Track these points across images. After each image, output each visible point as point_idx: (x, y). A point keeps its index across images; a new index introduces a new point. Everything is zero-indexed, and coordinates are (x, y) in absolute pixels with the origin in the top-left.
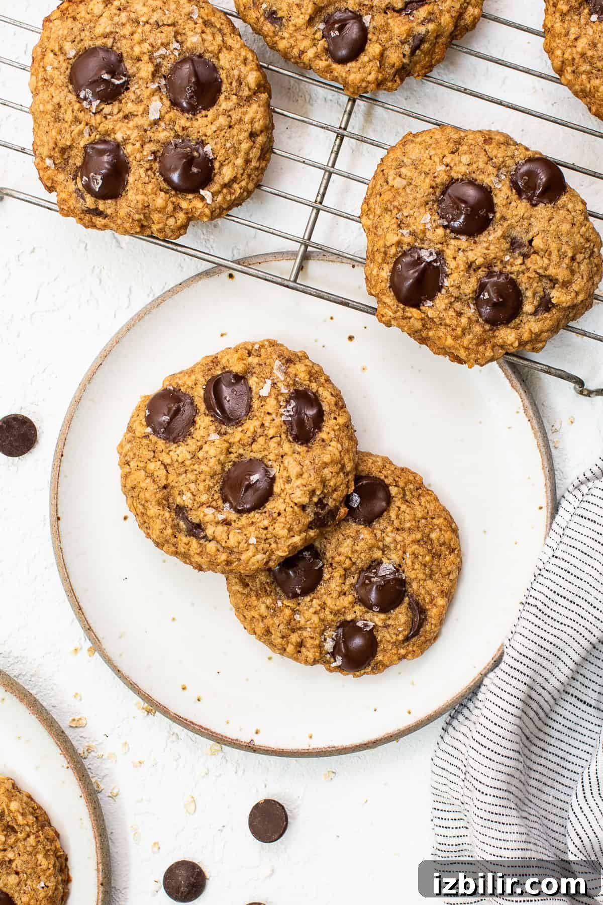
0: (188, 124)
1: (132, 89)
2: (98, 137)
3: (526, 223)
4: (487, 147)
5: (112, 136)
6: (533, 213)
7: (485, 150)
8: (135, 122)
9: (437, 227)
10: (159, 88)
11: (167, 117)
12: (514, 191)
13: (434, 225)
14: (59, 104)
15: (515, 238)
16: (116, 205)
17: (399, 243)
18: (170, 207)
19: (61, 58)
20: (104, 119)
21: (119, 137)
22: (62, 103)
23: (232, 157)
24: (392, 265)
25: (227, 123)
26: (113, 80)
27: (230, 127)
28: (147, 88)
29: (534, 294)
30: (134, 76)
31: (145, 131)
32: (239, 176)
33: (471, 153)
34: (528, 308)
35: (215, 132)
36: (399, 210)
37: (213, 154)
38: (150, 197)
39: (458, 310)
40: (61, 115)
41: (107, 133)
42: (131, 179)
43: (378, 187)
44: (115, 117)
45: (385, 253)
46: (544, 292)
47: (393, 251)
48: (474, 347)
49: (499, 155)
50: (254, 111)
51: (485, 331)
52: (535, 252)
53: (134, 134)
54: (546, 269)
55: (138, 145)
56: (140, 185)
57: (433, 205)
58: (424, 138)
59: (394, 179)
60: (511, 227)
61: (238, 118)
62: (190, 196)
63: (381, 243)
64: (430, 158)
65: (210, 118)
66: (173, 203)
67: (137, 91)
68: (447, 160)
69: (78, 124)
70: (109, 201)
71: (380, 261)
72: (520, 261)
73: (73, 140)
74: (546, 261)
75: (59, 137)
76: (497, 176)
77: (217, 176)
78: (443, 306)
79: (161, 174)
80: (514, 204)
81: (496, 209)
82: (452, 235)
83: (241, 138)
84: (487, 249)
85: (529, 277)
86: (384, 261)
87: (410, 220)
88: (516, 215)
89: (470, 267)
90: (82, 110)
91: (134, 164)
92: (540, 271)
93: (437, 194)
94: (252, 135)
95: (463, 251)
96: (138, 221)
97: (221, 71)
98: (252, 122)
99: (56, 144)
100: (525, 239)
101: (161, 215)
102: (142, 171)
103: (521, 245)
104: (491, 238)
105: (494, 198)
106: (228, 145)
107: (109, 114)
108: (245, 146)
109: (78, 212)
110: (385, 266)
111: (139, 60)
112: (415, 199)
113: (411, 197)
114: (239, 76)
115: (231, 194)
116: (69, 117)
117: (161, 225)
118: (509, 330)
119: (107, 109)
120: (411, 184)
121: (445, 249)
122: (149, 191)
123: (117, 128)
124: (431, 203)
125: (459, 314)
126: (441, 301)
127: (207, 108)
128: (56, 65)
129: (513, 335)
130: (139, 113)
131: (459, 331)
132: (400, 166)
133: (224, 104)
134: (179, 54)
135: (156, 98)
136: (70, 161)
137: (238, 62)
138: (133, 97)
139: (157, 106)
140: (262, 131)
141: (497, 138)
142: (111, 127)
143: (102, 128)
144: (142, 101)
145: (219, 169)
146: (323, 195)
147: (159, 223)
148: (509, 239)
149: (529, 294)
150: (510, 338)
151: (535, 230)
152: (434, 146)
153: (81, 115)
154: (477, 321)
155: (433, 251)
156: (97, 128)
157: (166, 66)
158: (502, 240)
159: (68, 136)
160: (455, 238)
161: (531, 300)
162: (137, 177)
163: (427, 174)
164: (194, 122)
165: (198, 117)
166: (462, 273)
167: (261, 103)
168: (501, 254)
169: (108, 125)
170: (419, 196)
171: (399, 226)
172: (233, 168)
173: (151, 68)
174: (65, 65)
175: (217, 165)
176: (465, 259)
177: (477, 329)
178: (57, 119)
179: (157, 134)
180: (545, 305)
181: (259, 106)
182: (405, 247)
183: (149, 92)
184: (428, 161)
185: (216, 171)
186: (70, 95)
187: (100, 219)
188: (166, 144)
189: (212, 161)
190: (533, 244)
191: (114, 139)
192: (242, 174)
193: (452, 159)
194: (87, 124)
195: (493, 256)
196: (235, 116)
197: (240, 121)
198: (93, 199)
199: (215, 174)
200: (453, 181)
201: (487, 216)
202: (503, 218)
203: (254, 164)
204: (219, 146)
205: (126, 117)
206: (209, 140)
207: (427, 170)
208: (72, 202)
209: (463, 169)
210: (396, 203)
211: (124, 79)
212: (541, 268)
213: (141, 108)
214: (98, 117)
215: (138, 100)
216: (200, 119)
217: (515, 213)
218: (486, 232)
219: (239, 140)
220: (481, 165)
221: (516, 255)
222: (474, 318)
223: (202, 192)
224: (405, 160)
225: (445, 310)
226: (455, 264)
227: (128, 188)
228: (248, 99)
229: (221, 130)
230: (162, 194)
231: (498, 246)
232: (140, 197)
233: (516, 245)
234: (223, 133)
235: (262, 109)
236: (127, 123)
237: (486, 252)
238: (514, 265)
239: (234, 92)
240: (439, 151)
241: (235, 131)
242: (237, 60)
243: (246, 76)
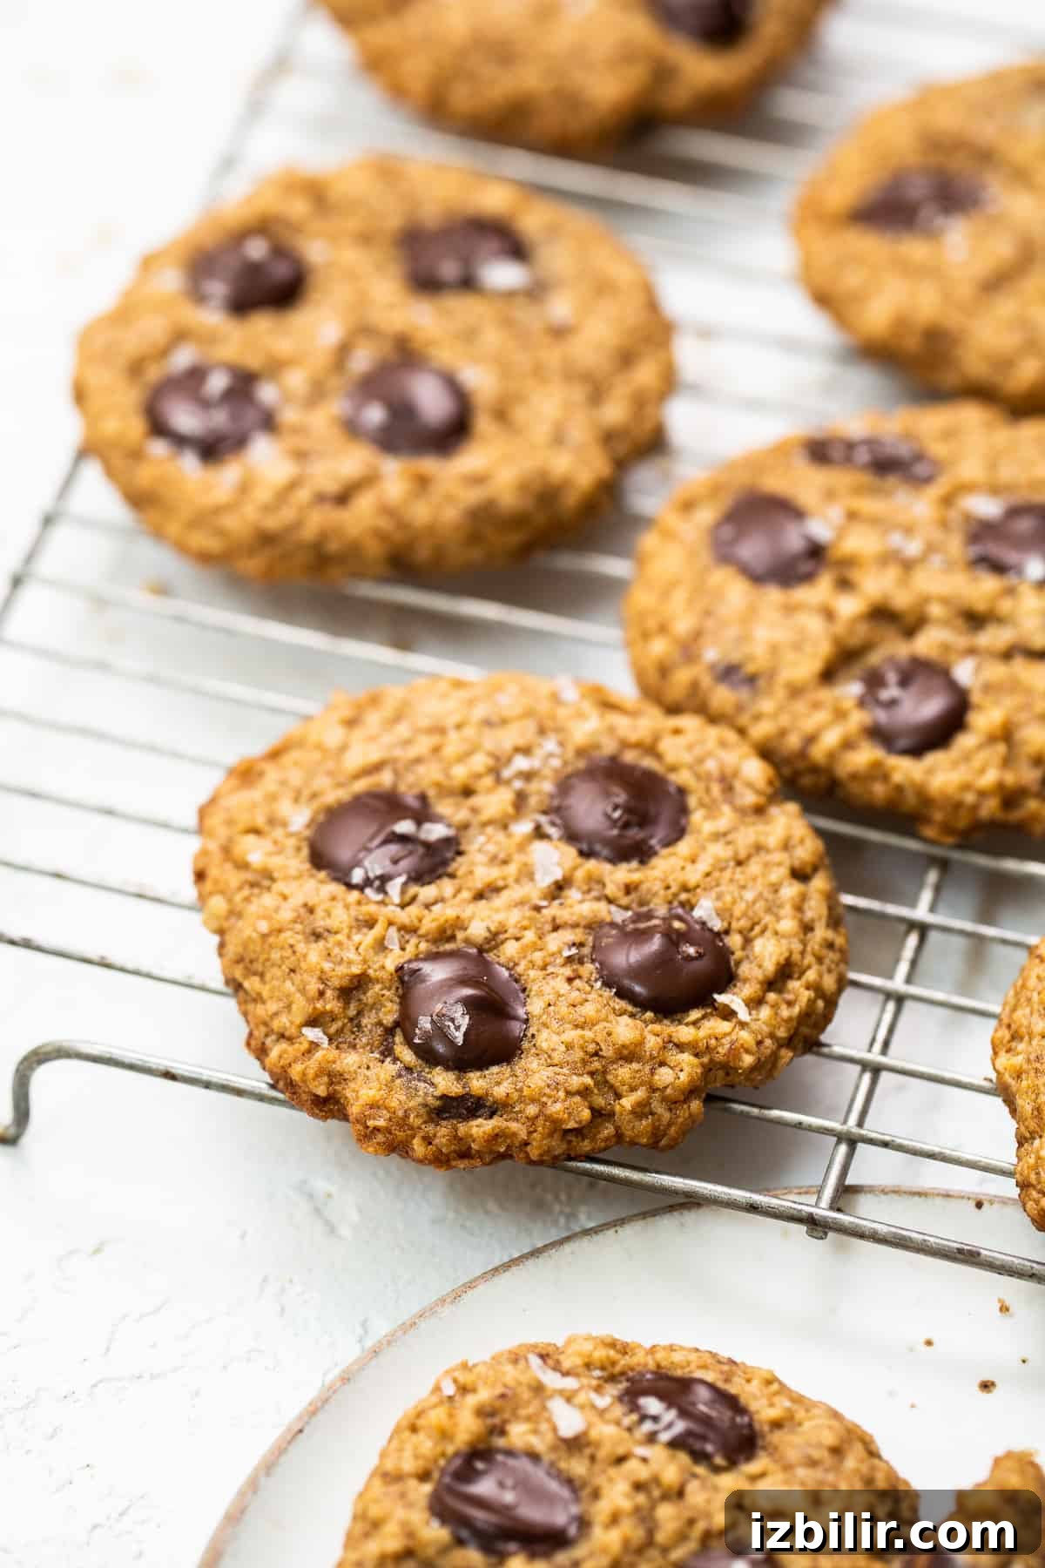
0: (636, 877)
2: (423, 946)
5: (460, 935)
8: (506, 899)
10: (539, 830)
11: (579, 875)
18: (653, 1046)
22: (314, 903)
23: (768, 919)
25: (730, 856)
26: (423, 835)
27: (739, 862)
28: (509, 834)
30: (470, 823)
31: (538, 909)
32: (796, 958)
35: (708, 875)
37: (720, 919)
38: (596, 1029)
40: (320, 925)
41: (444, 935)
42: (535, 1006)
53: (514, 919)
55: (530, 937)
56: (563, 1013)
61: (751, 844)
62: (695, 1014)
66: (657, 1035)
67: (489, 848)
69: (366, 927)
70: (495, 1069)
73: (365, 963)
75: (328, 964)
77: (745, 965)
79: (605, 983)
83: (774, 878)
91: (532, 977)
94: (799, 874)
96: (579, 1093)
97: (673, 775)
98: (786, 847)
99: (324, 981)
101: (635, 1066)
102: (558, 984)
106: (749, 896)
107: (436, 903)
108: (788, 894)
109: (418, 1122)
111: (467, 792)
114: (722, 772)
115: (790, 1004)
116: (340, 922)
117: (640, 1094)
119: (427, 893)
122: (591, 1017)
123: (466, 918)
128: (269, 848)
130: (511, 881)
134: (564, 763)
135: (539, 849)
136: (365, 1021)
138: (481, 860)
139: (548, 861)
140: (814, 870)
142: (450, 919)
143: (427, 929)
144: (508, 859)
145: (744, 948)
147: (633, 1089)
153: (369, 912)
156: (416, 929)
159: (352, 955)
162: (550, 999)
164: (650, 872)
169: (445, 912)
172: (778, 941)
173: (505, 798)
174: (291, 844)
175: (735, 941)
179: (566, 910)
183: (516, 842)
185: (739, 954)
187: (480, 1121)
188: (596, 927)
189: (721, 936)
191: (467, 941)
192: (803, 953)
194: (389, 926)
196: (744, 841)
197: (759, 848)
198: (451, 1076)
199: (739, 963)
203: (822, 933)
204: (728, 900)
205: (480, 895)
213: (513, 872)
214: (412, 909)
215: (498, 861)
216: (661, 864)
219: (772, 884)
223: (721, 998)
227: (532, 1030)
228: (760, 810)
229: (722, 870)
230: (624, 1021)
232: (572, 1036)
234: (727, 875)
236: (488, 905)
239: (722, 801)
241: (754, 870)
243: (737, 770)
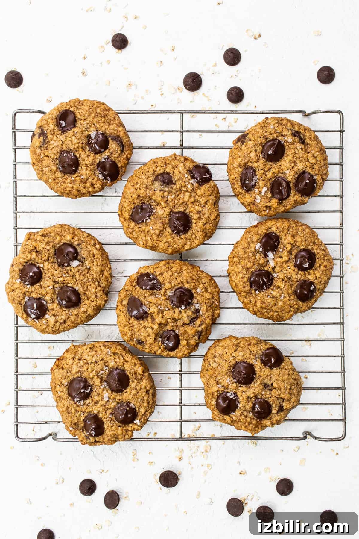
0: (121, 398)
1: (94, 390)
2: (87, 414)
3: (269, 377)
4: (249, 347)
5: (93, 412)
6: (272, 373)
7: (249, 349)
8: (100, 404)
9: (233, 383)
10: (105, 387)
11: (112, 397)
12: (263, 364)
13: (232, 383)
14: (68, 407)
15: (266, 383)
16: (103, 437)
17: (218, 391)
18: (124, 431)
19: (63, 387)
20: (87, 407)
21: (95, 412)
22: (69, 406)
23: (142, 404)
24: (216, 399)
25: (136, 392)
26: (86, 391)
27: (138, 393)
28: (100, 388)
29: (276, 405)
30: (93, 385)
31: (105, 406)
32: (147, 410)
33: (243, 351)
34: (274, 411)
35: (132, 398)
36: (216, 377)
37: (134, 405)
38: (115, 431)
39: (245, 415)
40: (70, 411)
41: (90, 412)
42: (105, 426)
43: (206, 366)
44: (91, 405)
45: (213, 394)
46: (280, 404)
47: (216, 394)
48: (254, 429)
49: (255, 350)
50: (145, 383)
51: (257, 422)
52: (274, 388)
53: (101, 409)
54: (280, 395)
55: (104, 413)
56: (110, 428)
57: (230, 373)
58: (223, 344)
59: (213, 363)
60: (264, 379)
61: (139, 388)
62: (131, 425)
63: (211, 391)
64: (227, 354)
65: (129, 393)
66: (125, 430)
67: (97, 391)
68: (234, 354)
69: (78, 412)
70: (100, 437)
71: (211, 397)
72: (268, 393)
73: (78, 419)
74: (279, 392)
75: (72, 420)
76: (255, 359)
77: (139, 413)
78: (239, 415)
79: (116, 420)
80: (263, 370)
81: (256, 372)
82: (240, 385)
83: (143, 395)
84: (255, 390)
85: (273, 400)
86: (213, 397)
87: (221, 381)
88: (265, 375)
89: (249, 398)
90: (78, 406)
91: (105, 420)
92: (278, 396)
93: (231, 369)
94: (147, 392)
95: (245, 392)
97: (127, 371)
98: (145, 387)
99: (71, 422)
100: (269, 383)
101: (122, 436)
102: (109, 422)
103: (268, 386)
104: (255, 385)
105: (255, 368)
106: (139, 400)
107: (89, 403)
108: (146, 398)
110: (213, 399)
111: (93, 378)
112: (222, 372)
113: (221, 371)
114: (135, 372)
115: (146, 416)
116: (73, 411)
118: (267, 420)
119: (87, 402)
120: (220, 365)
121: (237, 391)
122: (114, 429)
123: (93, 409)
124: (229, 372)
125: (246, 417)
126: (238, 413)
127: (126, 388)
128: (61, 390)
129: (269, 422)
130: (100, 400)
131: (247, 424)
132: (215, 357)
133: (132, 384)
134: (108, 371)
135: (105, 392)
137: (132, 367)
138: (95, 394)
139: (106, 395)
140: (150, 389)
141: (253, 342)
142: (91, 410)
143: (87, 411)
144: (99, 394)
146: (181, 399)
148: (263, 384)
149: (274, 406)
150: (268, 424)
151: (273, 380)
152: (227, 348)
153: (78, 408)
154: (254, 418)
155: (233, 393)
156: (86, 411)
157: (105, 377)
158: (260, 385)
159: (75, 418)
160: (241, 386)
161: (275, 408)
162: (108, 425)
163: (226, 360)
164: (123, 396)
165: (124, 392)
166: (245, 402)
167: (146, 378)
168: (261, 391)
169: (89, 409)
170: (224, 371)
171: (217, 384)
172: (144, 408)
173: (99, 380)
174: (65, 389)
175: (137, 409)
176: (246, 395)
177: (254, 422)
178: (69, 413)
179: (110, 405)
180: (281, 409)
181: (146, 380)
182: (221, 392)
183: (101, 390)
184: (226, 355)
185: (138, 411)
186: (71, 401)
188: (115, 408)
189: (135, 409)
190: (273, 385)
192: (148, 408)
193: (236, 354)
194: (81, 411)
195: (257, 393)
196: (138, 388)
197: (141, 389)
198: (93, 438)
199: (138, 413)
200: (237, 363)
201: (253, 377)
202: (260, 376)
203: (151, 402)
204: (136, 403)
205: (95, 403)
206: (131, 401)
207: (226, 359)
208: (85, 441)
209: (241, 358)
210: (215, 375)
211: (90, 388)
212: (278, 395)
213: (100, 398)
214: (85, 407)
215: (98, 394)
216: (125, 394)
217: (264, 374)
218: (253, 383)
219: (143, 397)
220: (248, 356)
221: (267, 390)
222: (252, 417)
223: (135, 422)
224: (216, 354)
225: (240, 416)
226: (242, 398)
227: (105, 430)
228: (141, 379)
229: (135, 395)
230: (120, 428)
231: (259, 388)
232: (111, 433)
233: (266, 386)
234: (136, 397)
235: (147, 381)
236: (97, 405)
237: (254, 391)
238: (266, 394)
239: (135, 378)
240: (230, 350)
241: (140, 394)
242: (132, 365)
243: (137, 371)
